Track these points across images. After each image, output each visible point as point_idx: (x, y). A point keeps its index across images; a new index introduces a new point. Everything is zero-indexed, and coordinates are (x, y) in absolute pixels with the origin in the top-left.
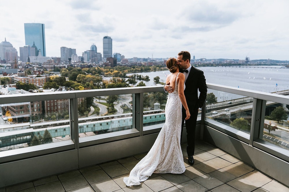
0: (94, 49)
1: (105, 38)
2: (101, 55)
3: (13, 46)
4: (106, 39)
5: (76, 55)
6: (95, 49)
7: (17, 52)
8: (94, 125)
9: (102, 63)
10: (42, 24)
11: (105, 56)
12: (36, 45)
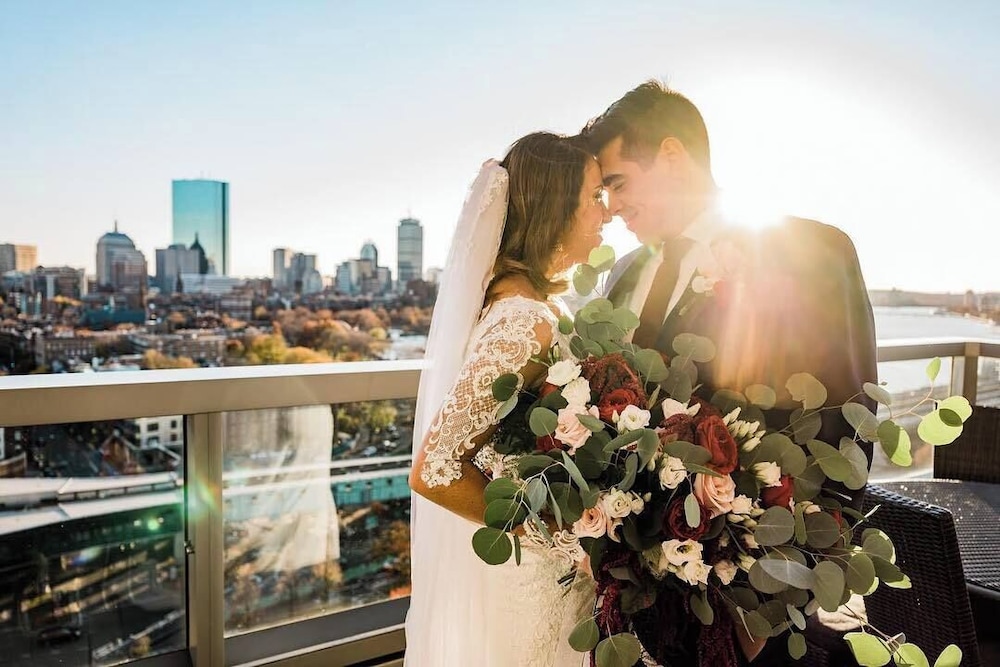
0: (370, 254)
1: (405, 223)
2: (389, 273)
3: (134, 247)
4: (408, 228)
5: (318, 272)
6: (372, 256)
7: (146, 263)
8: (369, 483)
9: (394, 296)
10: (224, 185)
11: (402, 276)
12: (203, 243)
